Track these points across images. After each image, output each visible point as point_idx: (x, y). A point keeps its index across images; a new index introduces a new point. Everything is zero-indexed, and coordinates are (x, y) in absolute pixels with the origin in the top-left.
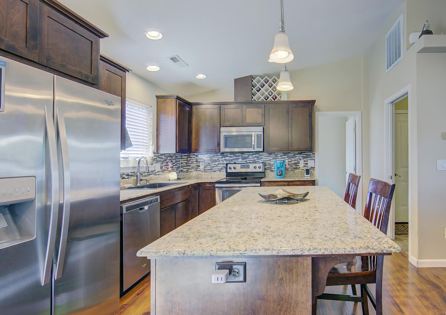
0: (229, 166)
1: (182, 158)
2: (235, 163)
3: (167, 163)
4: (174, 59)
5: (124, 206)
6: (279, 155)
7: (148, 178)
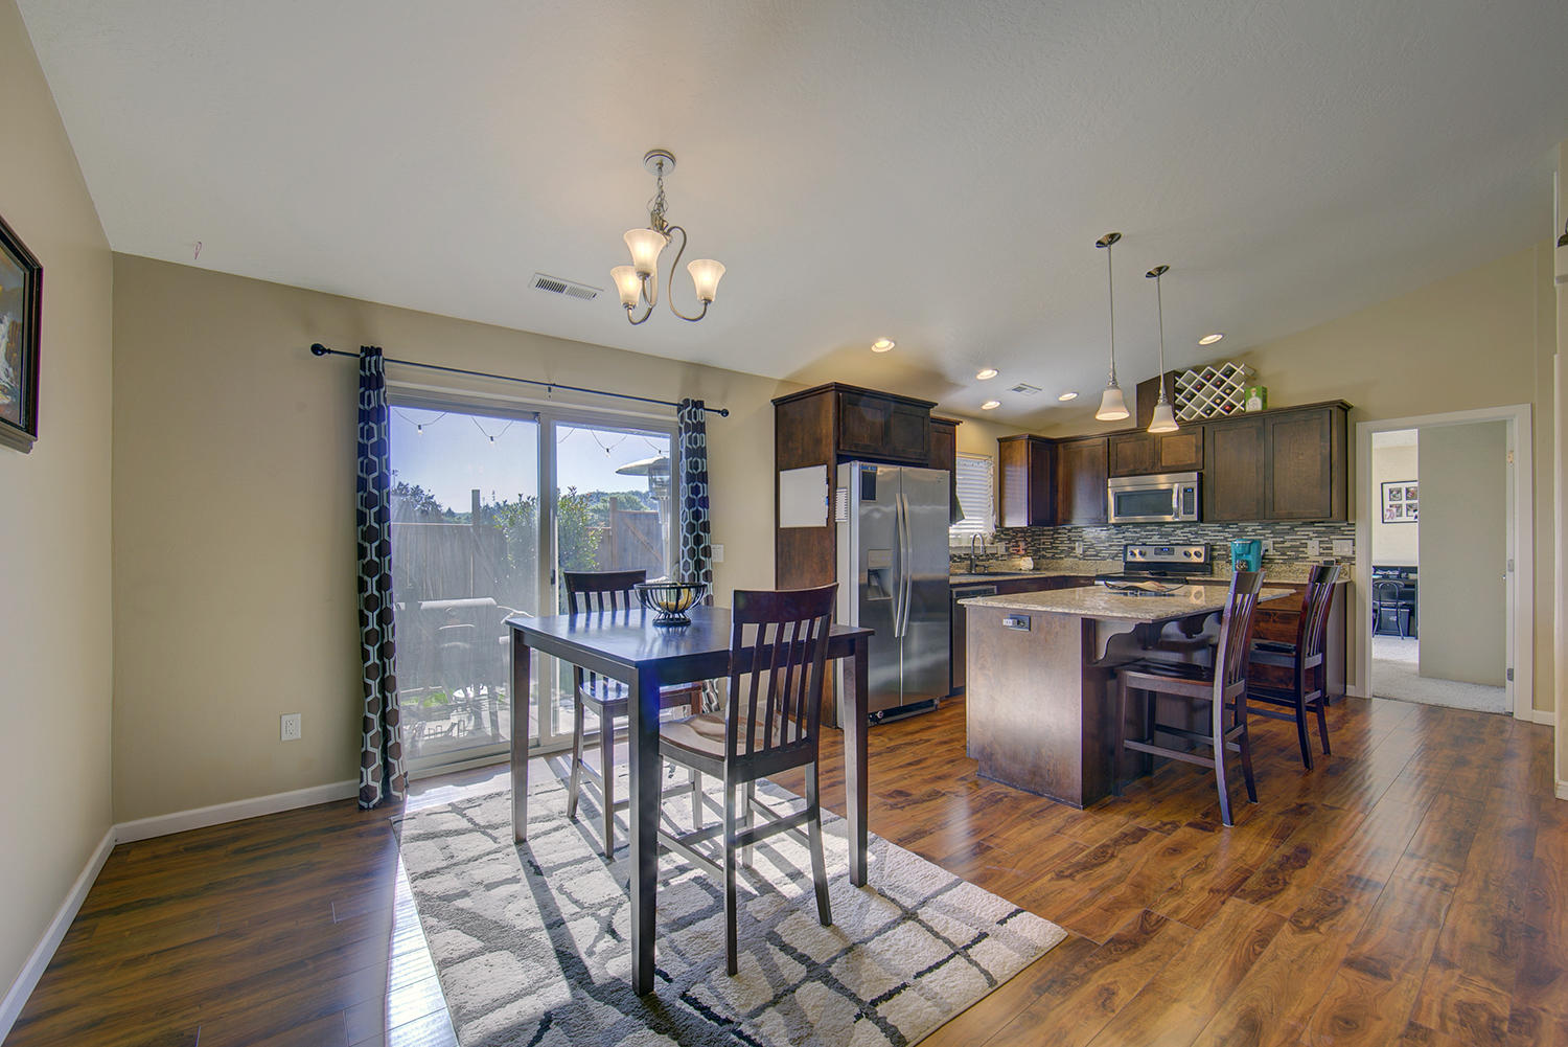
0: (1130, 549)
1: (1044, 535)
2: (1144, 544)
3: (1017, 542)
4: (1018, 389)
5: (954, 590)
6: (1250, 529)
7: (986, 563)
